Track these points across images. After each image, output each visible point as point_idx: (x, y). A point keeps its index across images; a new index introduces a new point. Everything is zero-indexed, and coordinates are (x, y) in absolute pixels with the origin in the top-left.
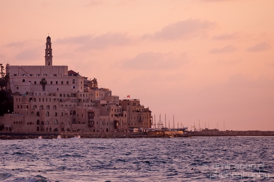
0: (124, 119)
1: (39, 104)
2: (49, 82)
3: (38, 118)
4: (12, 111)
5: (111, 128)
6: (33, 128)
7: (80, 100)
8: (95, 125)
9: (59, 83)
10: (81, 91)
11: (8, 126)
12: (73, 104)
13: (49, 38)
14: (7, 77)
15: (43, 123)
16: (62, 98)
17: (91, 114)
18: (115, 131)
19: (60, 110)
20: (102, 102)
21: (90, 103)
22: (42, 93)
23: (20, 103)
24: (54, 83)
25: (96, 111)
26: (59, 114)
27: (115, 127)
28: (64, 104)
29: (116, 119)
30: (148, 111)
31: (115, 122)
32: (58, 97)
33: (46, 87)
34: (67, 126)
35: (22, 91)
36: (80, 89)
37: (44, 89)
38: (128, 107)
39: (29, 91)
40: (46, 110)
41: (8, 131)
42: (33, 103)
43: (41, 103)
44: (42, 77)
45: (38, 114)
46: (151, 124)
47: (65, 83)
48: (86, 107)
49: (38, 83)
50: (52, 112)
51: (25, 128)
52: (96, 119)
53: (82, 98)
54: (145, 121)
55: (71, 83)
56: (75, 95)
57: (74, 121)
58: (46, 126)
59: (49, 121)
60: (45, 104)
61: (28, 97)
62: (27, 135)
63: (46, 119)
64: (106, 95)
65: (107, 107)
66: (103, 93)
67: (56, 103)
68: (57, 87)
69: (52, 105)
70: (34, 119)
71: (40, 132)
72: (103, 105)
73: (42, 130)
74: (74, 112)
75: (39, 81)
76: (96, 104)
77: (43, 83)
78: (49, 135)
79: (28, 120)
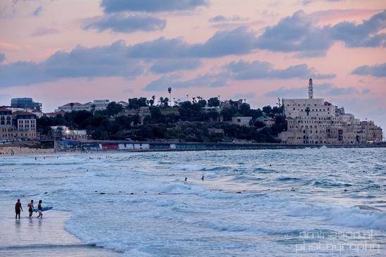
0: (364, 135)
1: (304, 125)
2: (311, 110)
3: (304, 134)
4: (286, 130)
5: (355, 141)
6: (300, 142)
7: (333, 122)
8: (344, 139)
9: (319, 110)
10: (334, 116)
11: (284, 140)
12: (328, 125)
13: (311, 79)
14: (283, 106)
15: (307, 138)
16: (321, 120)
17: (340, 131)
18: (359, 143)
19: (319, 129)
20: (348, 123)
21: (340, 124)
22: (307, 117)
23: (292, 125)
24: (315, 110)
25: (344, 129)
26: (319, 132)
27: (358, 140)
28: (322, 125)
29: (358, 134)
30: (380, 129)
31: (357, 137)
32: (318, 120)
33: (310, 113)
34: (324, 140)
35: (293, 116)
36: (333, 114)
37: (308, 115)
38: (366, 126)
39: (298, 116)
40: (310, 129)
41: (284, 144)
42: (301, 124)
43: (306, 124)
44: (307, 106)
45: (304, 132)
46: (382, 137)
47: (322, 110)
48: (338, 126)
49: (304, 110)
50: (314, 130)
51: (296, 142)
52: (344, 135)
53: (334, 120)
54: (378, 135)
55: (326, 110)
56: (329, 118)
57: (329, 136)
58: (310, 140)
59: (312, 137)
60: (309, 125)
61: (298, 120)
62: (297, 146)
63: (310, 135)
64: (350, 118)
65: (351, 127)
66: (349, 117)
67: (317, 124)
68: (317, 113)
69: (313, 125)
70: (302, 135)
71: (305, 144)
72: (349, 125)
73: (307, 142)
74: (329, 130)
75: (304, 109)
76: (344, 124)
77: (308, 111)
78: (312, 146)
79: (297, 136)
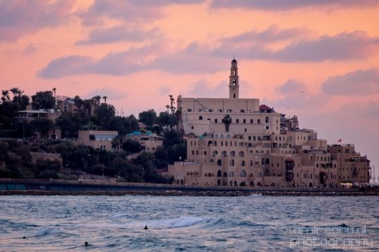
0: (334, 171)
1: (220, 149)
2: (234, 121)
3: (219, 168)
4: (184, 158)
5: (316, 182)
6: (212, 182)
7: (275, 145)
8: (295, 178)
9: (248, 121)
10: (277, 132)
11: (180, 178)
12: (265, 150)
13: (234, 61)
14: (179, 113)
15: (225, 175)
16: (252, 141)
17: (290, 164)
18: (324, 186)
19: (248, 158)
21: (288, 149)
22: (225, 135)
23: (195, 148)
24: (241, 121)
25: (297, 160)
26: (248, 163)
27: (322, 181)
28: (254, 149)
29: (323, 170)
30: (365, 161)
31: (322, 174)
32: (246, 140)
33: (230, 126)
34: (257, 180)
35: (199, 131)
36: (275, 129)
37: (227, 129)
38: (339, 155)
39: (208, 131)
40: (230, 158)
41: (180, 185)
42: (213, 148)
43: (224, 148)
44: (225, 113)
45: (219, 162)
46: (369, 177)
47: (255, 121)
48: (285, 153)
49: (220, 121)
50: (238, 160)
51: (202, 181)
52: (296, 170)
53: (278, 142)
54: (362, 173)
55: (263, 121)
56: (268, 138)
57: (267, 173)
58: (229, 179)
60: (229, 149)
61: (207, 139)
62: (205, 190)
63: (230, 169)
64: (309, 138)
65: (310, 155)
66: (306, 135)
67: (244, 149)
68: (245, 126)
69: (237, 150)
70: (214, 169)
71: (221, 187)
72: (306, 152)
73: (225, 183)
74: (268, 161)
75: (220, 118)
76: (297, 150)
77: (227, 122)
78: (234, 191)
79: (206, 170)
